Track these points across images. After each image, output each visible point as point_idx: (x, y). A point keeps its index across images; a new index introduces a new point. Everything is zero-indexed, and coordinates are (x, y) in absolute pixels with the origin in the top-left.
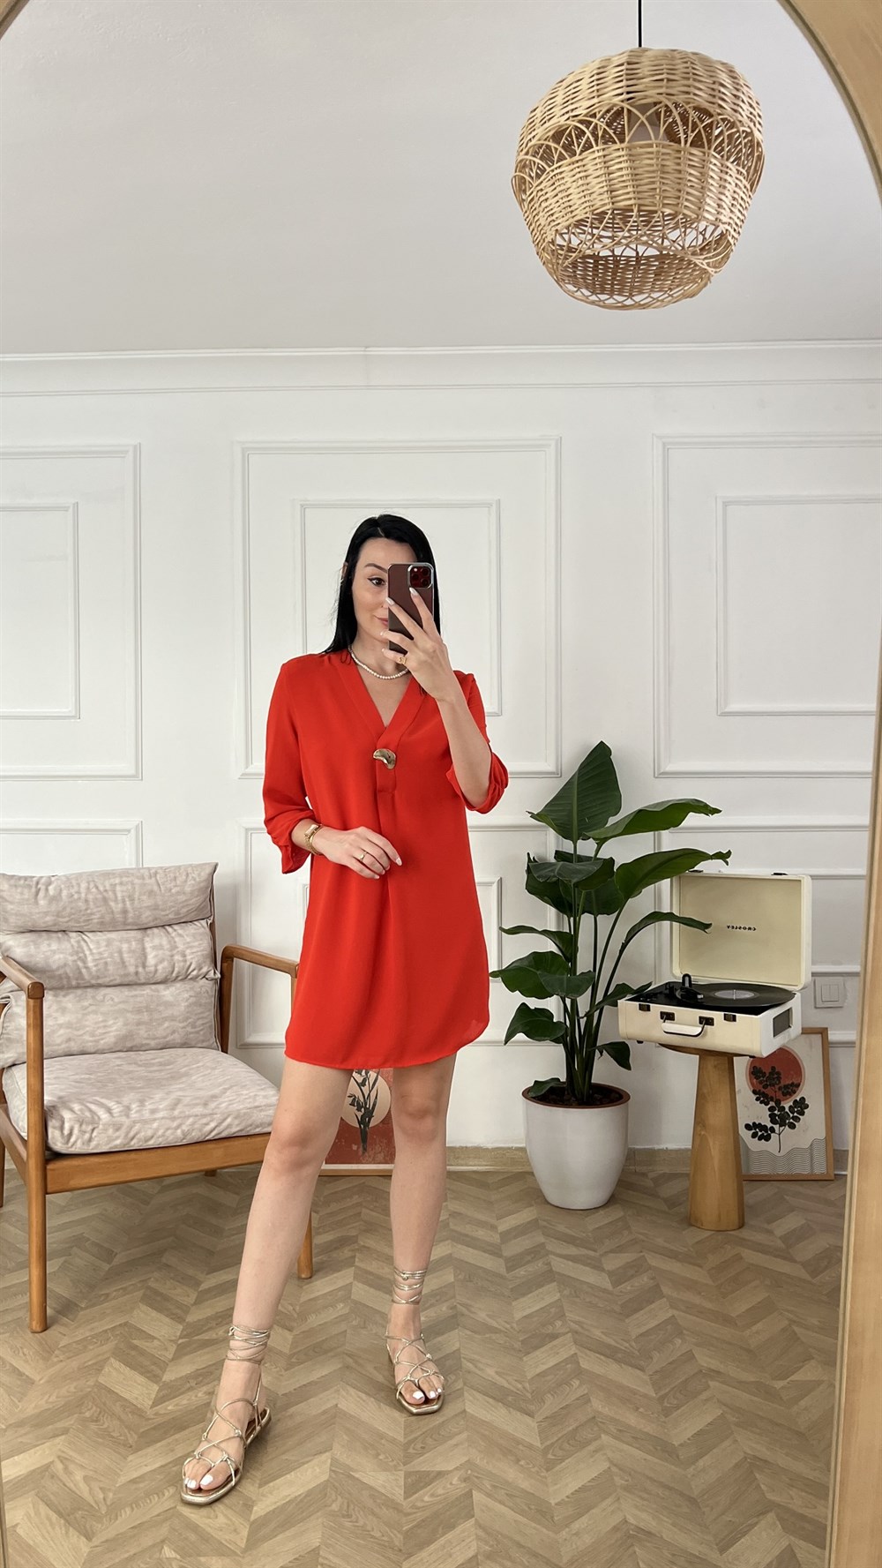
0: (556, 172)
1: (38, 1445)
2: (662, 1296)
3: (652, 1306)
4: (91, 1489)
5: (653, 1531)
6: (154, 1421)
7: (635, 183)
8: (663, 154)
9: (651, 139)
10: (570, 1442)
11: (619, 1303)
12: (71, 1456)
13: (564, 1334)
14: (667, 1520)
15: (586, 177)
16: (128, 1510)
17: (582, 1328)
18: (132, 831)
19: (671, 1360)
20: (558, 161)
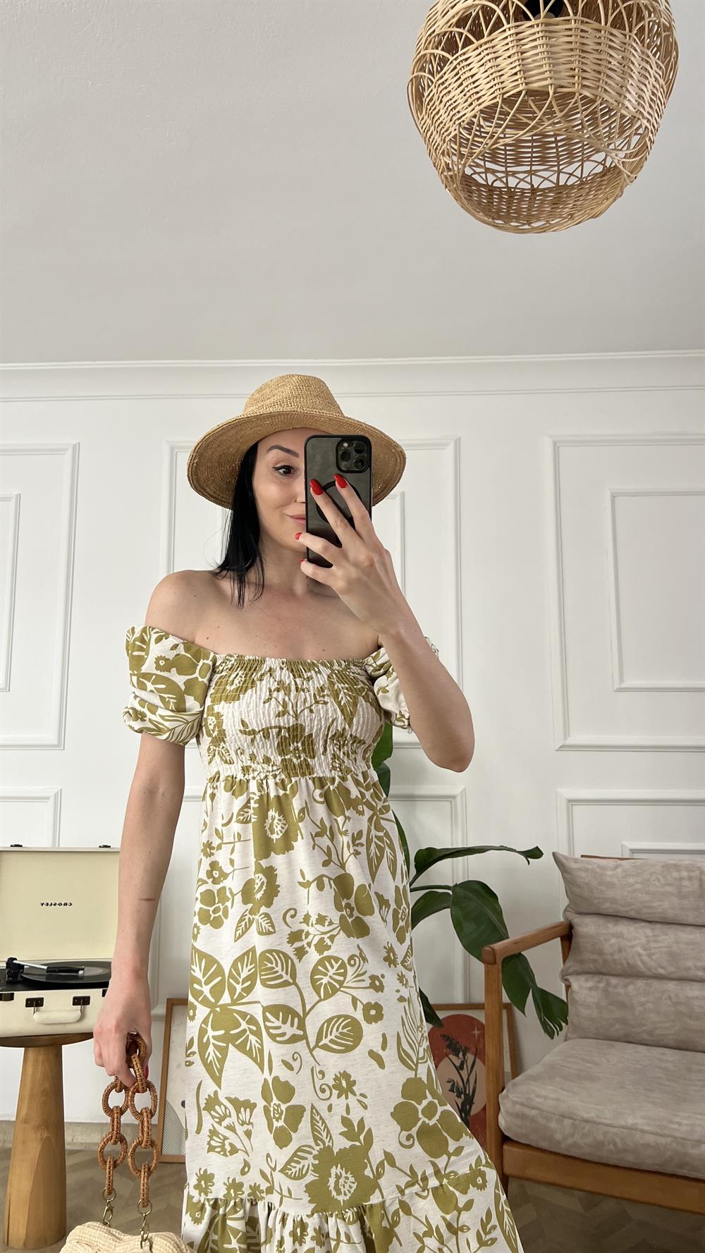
0: (460, 59)
7: (551, 61)
8: (582, 31)
9: (569, 15)
15: (496, 58)
18: (52, 798)
20: (463, 47)
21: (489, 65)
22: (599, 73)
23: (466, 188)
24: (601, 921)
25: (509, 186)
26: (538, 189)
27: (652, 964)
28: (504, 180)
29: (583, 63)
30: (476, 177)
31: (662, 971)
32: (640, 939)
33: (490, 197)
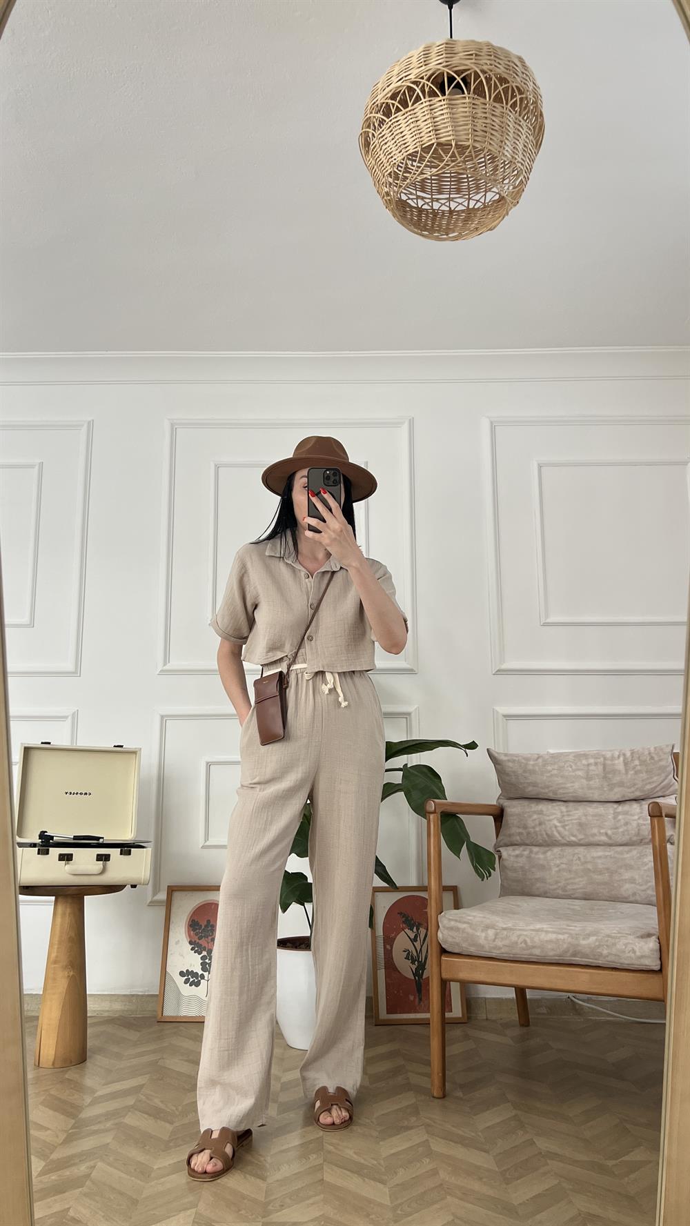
0: (393, 121)
2: (506, 1101)
3: (497, 1108)
7: (453, 124)
8: (473, 104)
9: (463, 93)
13: (418, 1126)
15: (417, 121)
18: (70, 717)
19: (514, 1145)
20: (395, 113)
21: (412, 125)
22: (486, 132)
23: (401, 209)
24: (525, 803)
25: (434, 208)
26: (454, 211)
27: (566, 833)
28: (430, 204)
29: (474, 125)
30: (409, 201)
31: (573, 839)
32: (555, 814)
33: (419, 216)
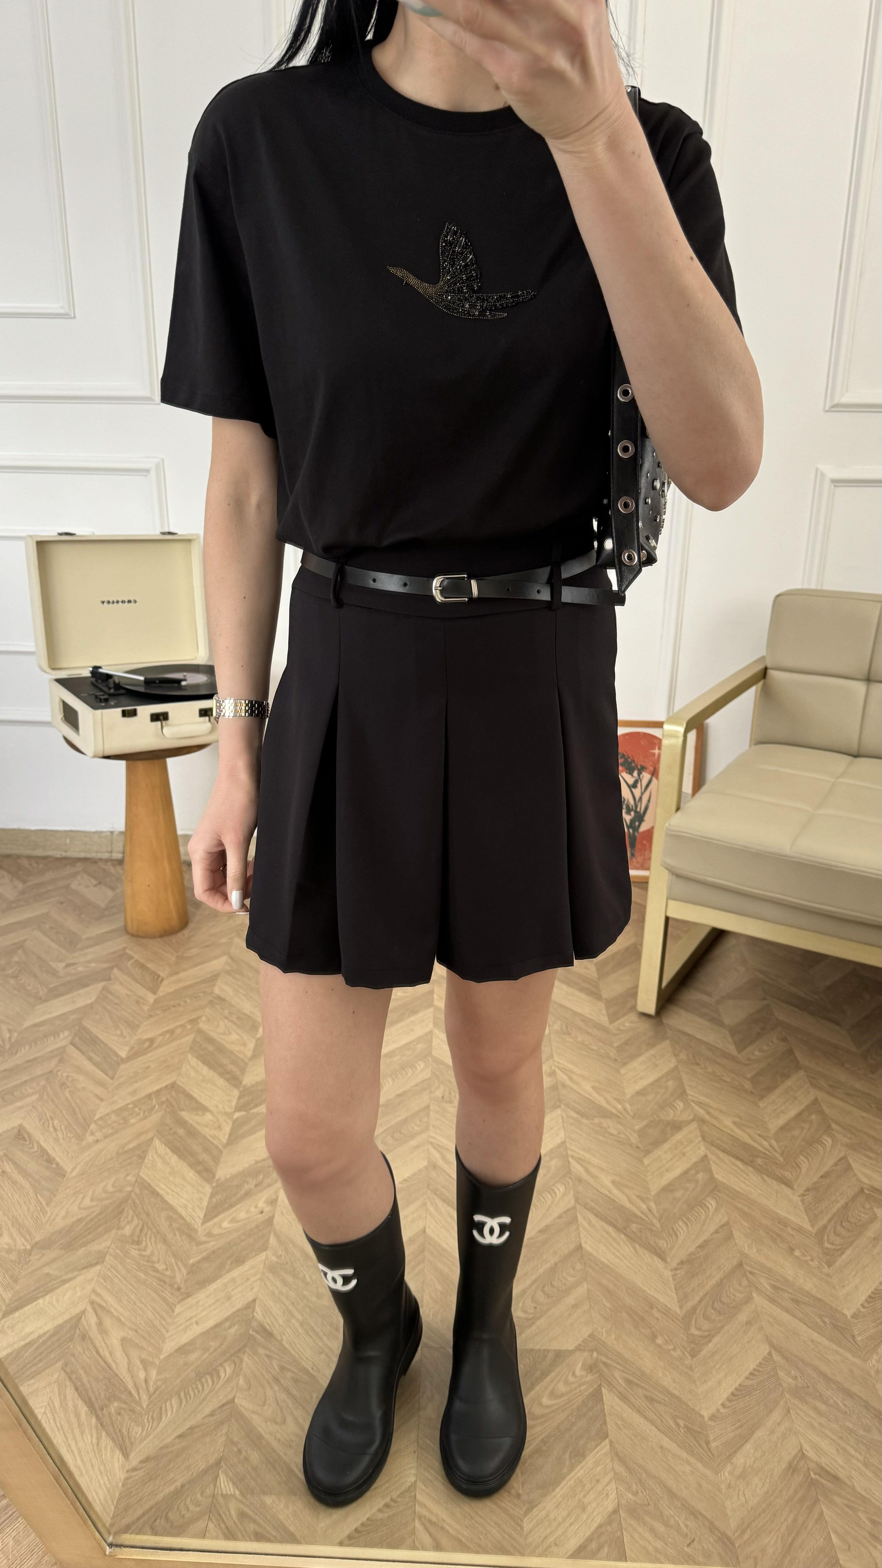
1: (65, 1282)
2: (798, 1067)
3: (789, 1083)
4: (129, 1363)
5: (842, 1475)
6: (206, 1245)
10: (716, 1305)
11: (749, 1076)
12: (106, 1302)
13: (689, 1122)
14: (857, 1455)
16: (174, 1401)
17: (708, 1113)
19: (822, 1172)
